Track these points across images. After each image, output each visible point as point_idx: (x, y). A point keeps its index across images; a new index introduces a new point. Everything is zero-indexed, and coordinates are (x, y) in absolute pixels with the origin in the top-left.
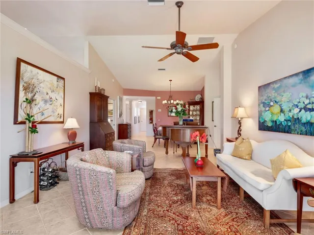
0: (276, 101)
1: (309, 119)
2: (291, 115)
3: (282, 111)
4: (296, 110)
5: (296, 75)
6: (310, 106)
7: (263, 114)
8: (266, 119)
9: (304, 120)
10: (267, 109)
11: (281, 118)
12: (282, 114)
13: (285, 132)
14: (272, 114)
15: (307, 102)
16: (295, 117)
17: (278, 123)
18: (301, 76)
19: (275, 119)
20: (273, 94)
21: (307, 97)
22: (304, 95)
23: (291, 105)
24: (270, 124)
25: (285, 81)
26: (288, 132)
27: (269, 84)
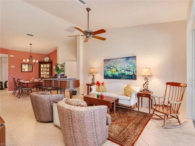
0: (114, 67)
1: (128, 74)
2: (121, 72)
3: (117, 71)
4: (123, 71)
5: (123, 58)
6: (129, 70)
7: (107, 72)
8: (108, 74)
9: (126, 74)
10: (109, 70)
11: (117, 73)
12: (117, 72)
13: (118, 79)
14: (112, 72)
15: (128, 68)
16: (123, 73)
17: (115, 75)
18: (125, 59)
19: (113, 74)
20: (112, 64)
21: (128, 66)
22: (127, 65)
23: (121, 69)
24: (111, 76)
25: (119, 59)
26: (120, 79)
27: (110, 60)
